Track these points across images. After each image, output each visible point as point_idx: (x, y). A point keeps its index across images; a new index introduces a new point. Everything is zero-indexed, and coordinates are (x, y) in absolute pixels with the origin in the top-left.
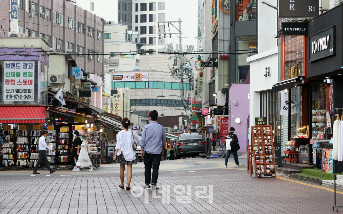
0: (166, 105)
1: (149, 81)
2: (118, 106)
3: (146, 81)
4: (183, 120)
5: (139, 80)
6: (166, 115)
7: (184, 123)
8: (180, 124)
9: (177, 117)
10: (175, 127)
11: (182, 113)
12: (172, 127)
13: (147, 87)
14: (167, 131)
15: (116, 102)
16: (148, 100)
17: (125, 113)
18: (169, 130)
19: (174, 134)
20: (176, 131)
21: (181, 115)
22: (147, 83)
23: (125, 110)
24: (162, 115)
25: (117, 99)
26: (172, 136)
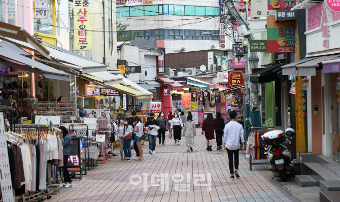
0: (187, 38)
1: (162, 5)
2: (85, 23)
3: (159, 5)
4: (214, 57)
5: (150, 4)
6: (187, 50)
7: (215, 61)
8: (211, 62)
9: (205, 52)
10: (203, 68)
11: (213, 46)
12: (198, 68)
13: (161, 11)
14: (190, 74)
15: (81, 15)
16: (161, 32)
17: (107, 34)
18: (194, 74)
19: (201, 79)
20: (204, 73)
21: (210, 48)
22: (161, 7)
23: (107, 29)
24: (182, 50)
25: (82, 8)
26: (198, 83)
